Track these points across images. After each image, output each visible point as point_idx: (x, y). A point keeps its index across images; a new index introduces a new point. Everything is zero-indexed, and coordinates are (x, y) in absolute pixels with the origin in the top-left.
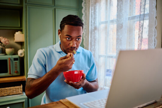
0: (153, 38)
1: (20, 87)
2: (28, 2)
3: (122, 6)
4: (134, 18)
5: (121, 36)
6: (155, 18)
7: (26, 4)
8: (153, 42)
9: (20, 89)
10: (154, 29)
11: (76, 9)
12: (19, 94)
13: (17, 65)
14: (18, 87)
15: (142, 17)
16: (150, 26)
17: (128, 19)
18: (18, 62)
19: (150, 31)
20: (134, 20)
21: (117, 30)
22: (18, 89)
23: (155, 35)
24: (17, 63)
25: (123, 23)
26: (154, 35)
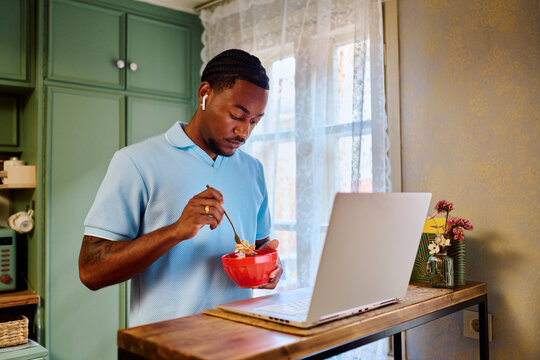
0: (384, 177)
1: (21, 322)
2: (52, 75)
3: (308, 99)
4: (338, 129)
5: (308, 174)
6: (384, 132)
7: (46, 82)
8: (384, 187)
9: (22, 330)
10: (384, 157)
11: (183, 99)
12: (18, 345)
13: (7, 258)
14: (16, 323)
15: (357, 129)
16: (375, 150)
17: (324, 131)
18: (11, 248)
19: (376, 161)
20: (337, 134)
21: (298, 158)
22: (17, 329)
23: (386, 171)
24: (8, 251)
25: (312, 140)
26: (384, 169)
